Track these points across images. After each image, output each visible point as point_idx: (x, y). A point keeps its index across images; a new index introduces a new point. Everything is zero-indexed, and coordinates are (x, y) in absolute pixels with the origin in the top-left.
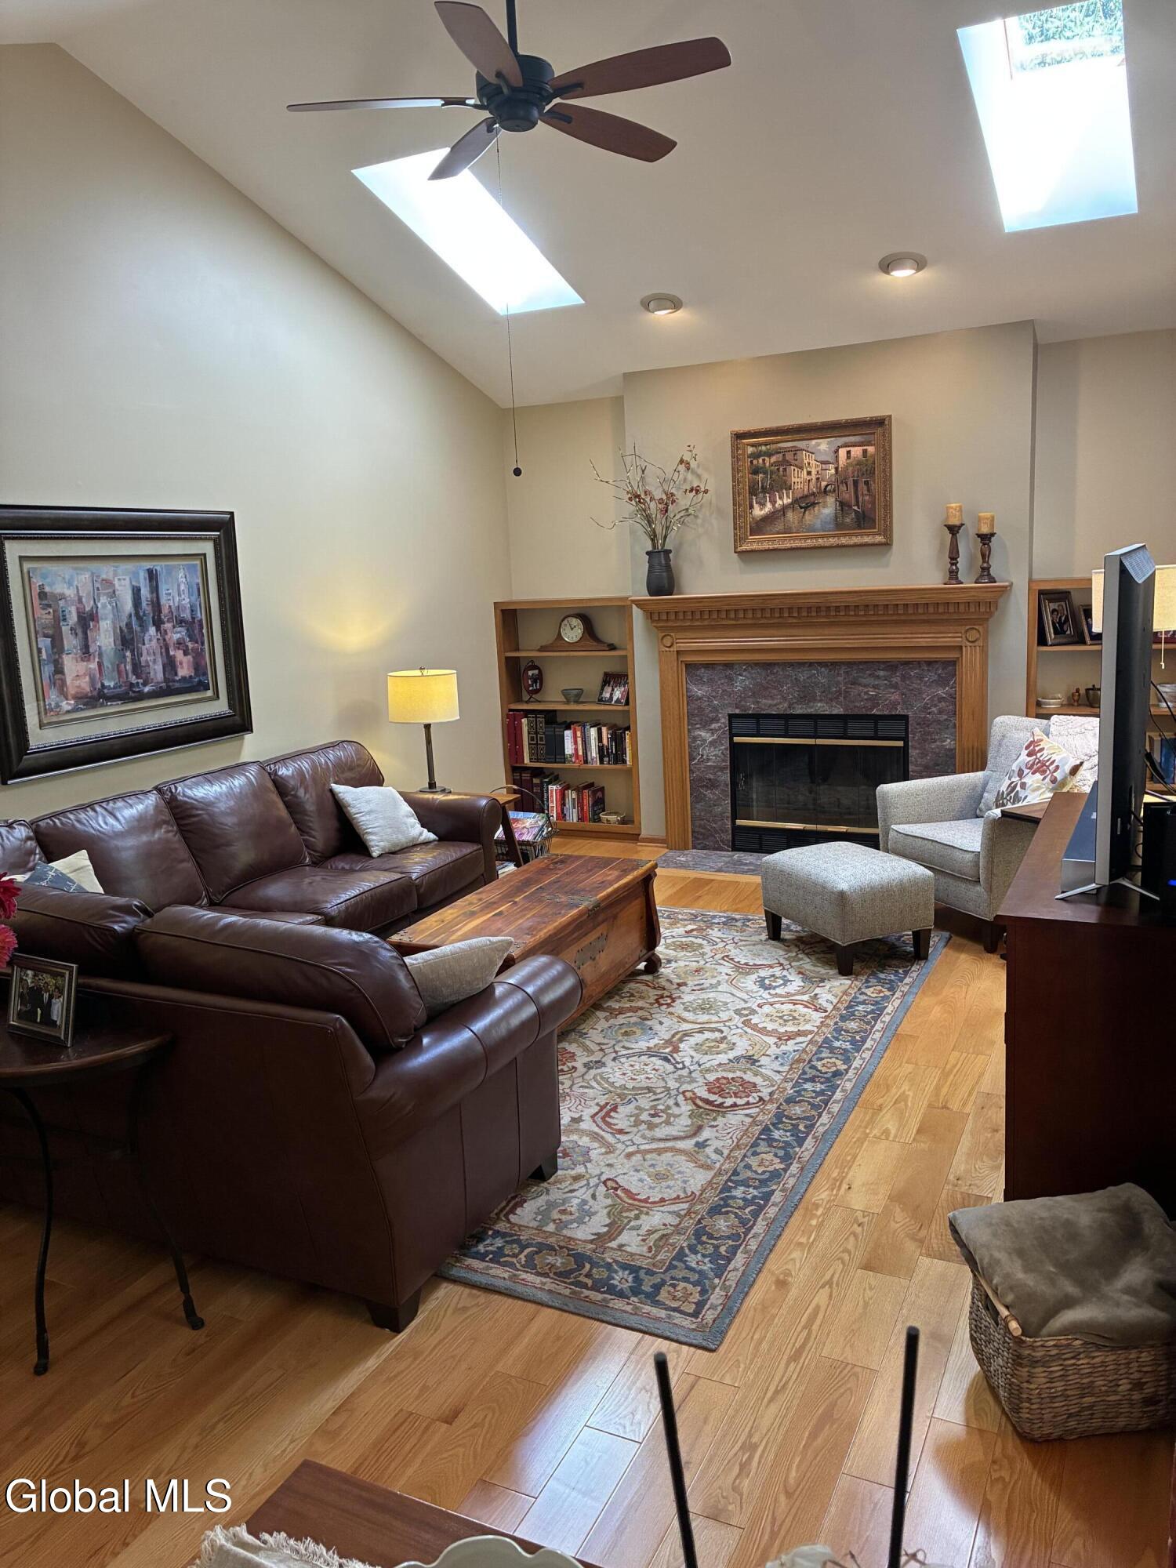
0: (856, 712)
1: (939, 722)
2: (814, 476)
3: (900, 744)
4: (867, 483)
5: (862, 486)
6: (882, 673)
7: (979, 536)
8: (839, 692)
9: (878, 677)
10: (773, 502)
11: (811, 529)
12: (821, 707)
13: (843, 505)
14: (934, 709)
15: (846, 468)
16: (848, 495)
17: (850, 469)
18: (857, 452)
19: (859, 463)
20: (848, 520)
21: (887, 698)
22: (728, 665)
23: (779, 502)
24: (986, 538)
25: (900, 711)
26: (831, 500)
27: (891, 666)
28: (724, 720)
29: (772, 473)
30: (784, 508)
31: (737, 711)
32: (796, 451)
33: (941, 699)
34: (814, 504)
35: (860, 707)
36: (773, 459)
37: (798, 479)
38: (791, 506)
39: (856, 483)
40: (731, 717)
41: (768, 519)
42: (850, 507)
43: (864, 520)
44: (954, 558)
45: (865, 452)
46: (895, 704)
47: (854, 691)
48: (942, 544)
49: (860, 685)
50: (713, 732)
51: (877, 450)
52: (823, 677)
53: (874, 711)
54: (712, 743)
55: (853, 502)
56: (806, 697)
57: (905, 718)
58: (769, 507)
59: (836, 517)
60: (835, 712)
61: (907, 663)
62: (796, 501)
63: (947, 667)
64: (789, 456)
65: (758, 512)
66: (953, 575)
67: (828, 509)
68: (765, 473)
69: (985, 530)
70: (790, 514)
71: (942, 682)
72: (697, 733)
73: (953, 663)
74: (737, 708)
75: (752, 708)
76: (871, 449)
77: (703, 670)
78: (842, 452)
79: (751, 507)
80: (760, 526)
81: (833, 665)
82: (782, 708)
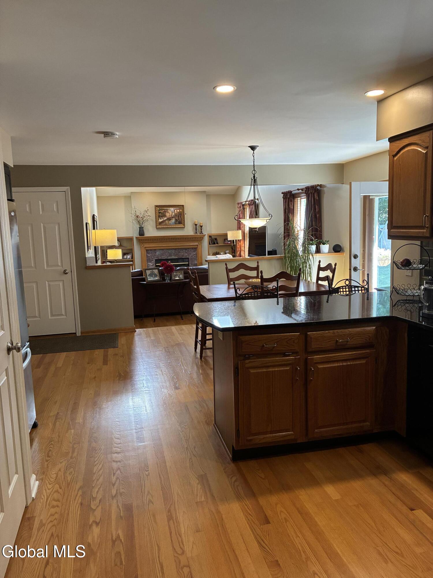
0: (180, 258)
1: (194, 259)
2: (171, 214)
3: (188, 263)
4: (180, 216)
5: (179, 217)
6: (184, 250)
7: (200, 226)
8: (176, 254)
9: (184, 251)
10: (163, 219)
11: (170, 224)
12: (173, 257)
13: (176, 220)
14: (193, 256)
15: (177, 213)
16: (177, 218)
17: (177, 214)
18: (178, 211)
19: (179, 213)
20: (177, 223)
21: (186, 255)
22: (155, 250)
23: (164, 219)
24: (201, 226)
25: (187, 257)
26: (174, 219)
27: (186, 249)
28: (154, 261)
29: (163, 213)
30: (165, 220)
31: (157, 259)
32: (167, 210)
33: (194, 255)
34: (171, 220)
35: (181, 257)
36: (163, 211)
37: (168, 215)
38: (167, 220)
39: (178, 216)
40: (156, 260)
41: (162, 222)
42: (177, 220)
43: (180, 223)
44: (196, 230)
45: (180, 211)
46: (187, 256)
47: (179, 254)
48: (193, 227)
49: (180, 253)
50: (152, 263)
51: (182, 210)
52: (173, 251)
53: (183, 257)
54: (152, 266)
55: (178, 219)
56: (170, 255)
57: (188, 258)
58: (162, 220)
59: (175, 222)
60: (176, 258)
61: (188, 248)
62: (167, 219)
63: (195, 249)
64: (166, 210)
65: (160, 221)
66: (196, 233)
67: (173, 221)
68: (161, 213)
69: (201, 225)
70: (166, 221)
71: (194, 252)
72: (149, 263)
73: (196, 248)
74: (157, 258)
75: (160, 258)
76: (181, 210)
77: (150, 251)
78: (176, 210)
79: (159, 220)
80: (161, 223)
81: (176, 249)
82: (166, 258)
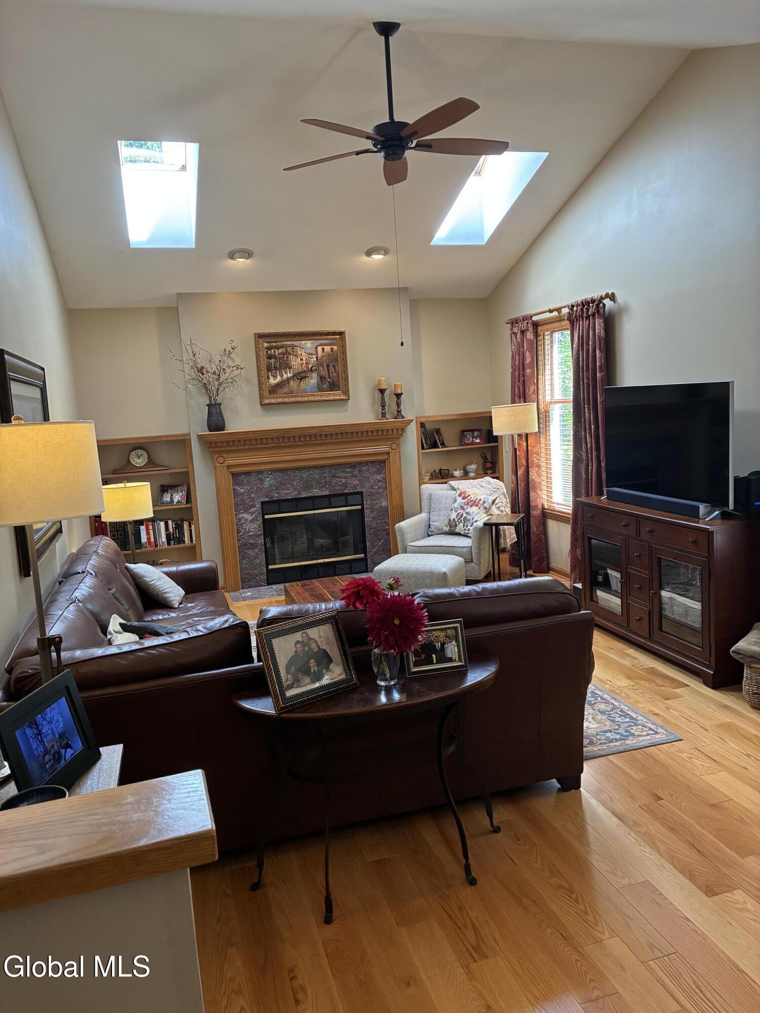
1: (379, 493)
2: (304, 362)
3: (359, 507)
4: (334, 366)
5: (331, 368)
6: (348, 470)
7: (395, 394)
8: (326, 482)
9: (346, 472)
10: (282, 376)
12: (317, 492)
13: (322, 378)
14: (376, 487)
15: (322, 357)
16: (324, 373)
17: (325, 358)
18: (328, 349)
22: (260, 472)
23: (285, 376)
24: (398, 396)
25: (359, 489)
27: (353, 466)
28: (259, 506)
29: (280, 359)
30: (288, 379)
32: (293, 347)
33: (379, 481)
35: (338, 489)
36: (280, 351)
37: (296, 363)
39: (328, 366)
40: (262, 503)
42: (325, 379)
43: (334, 386)
44: (383, 407)
45: (332, 349)
46: (356, 486)
47: (334, 481)
49: (337, 477)
50: (252, 513)
51: (339, 348)
52: (316, 474)
53: (346, 491)
54: (252, 521)
55: (327, 377)
56: (308, 487)
57: (361, 493)
58: (279, 379)
60: (324, 494)
61: (361, 463)
62: (295, 375)
63: (381, 464)
64: (289, 349)
66: (384, 415)
68: (276, 358)
69: (399, 392)
71: (379, 472)
72: (242, 515)
73: (384, 461)
74: (266, 497)
75: (276, 496)
76: (335, 348)
77: (243, 476)
78: (320, 348)
79: (269, 378)
81: (323, 467)
82: (294, 494)
